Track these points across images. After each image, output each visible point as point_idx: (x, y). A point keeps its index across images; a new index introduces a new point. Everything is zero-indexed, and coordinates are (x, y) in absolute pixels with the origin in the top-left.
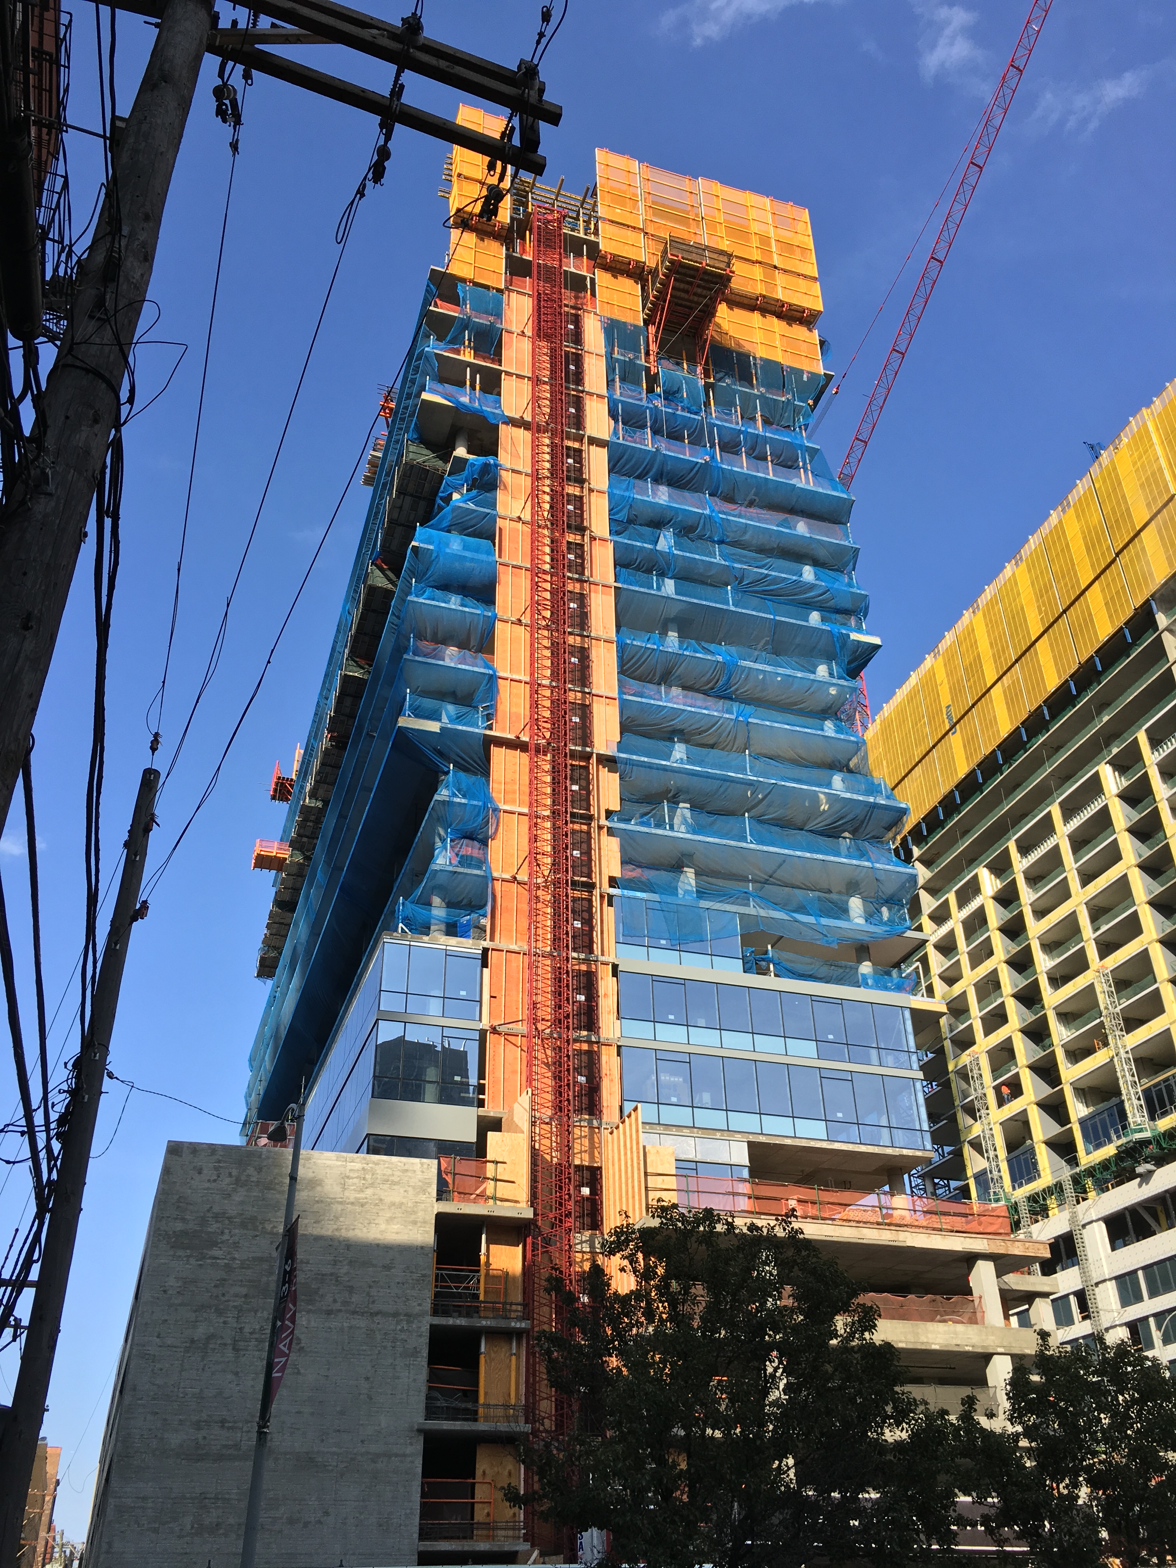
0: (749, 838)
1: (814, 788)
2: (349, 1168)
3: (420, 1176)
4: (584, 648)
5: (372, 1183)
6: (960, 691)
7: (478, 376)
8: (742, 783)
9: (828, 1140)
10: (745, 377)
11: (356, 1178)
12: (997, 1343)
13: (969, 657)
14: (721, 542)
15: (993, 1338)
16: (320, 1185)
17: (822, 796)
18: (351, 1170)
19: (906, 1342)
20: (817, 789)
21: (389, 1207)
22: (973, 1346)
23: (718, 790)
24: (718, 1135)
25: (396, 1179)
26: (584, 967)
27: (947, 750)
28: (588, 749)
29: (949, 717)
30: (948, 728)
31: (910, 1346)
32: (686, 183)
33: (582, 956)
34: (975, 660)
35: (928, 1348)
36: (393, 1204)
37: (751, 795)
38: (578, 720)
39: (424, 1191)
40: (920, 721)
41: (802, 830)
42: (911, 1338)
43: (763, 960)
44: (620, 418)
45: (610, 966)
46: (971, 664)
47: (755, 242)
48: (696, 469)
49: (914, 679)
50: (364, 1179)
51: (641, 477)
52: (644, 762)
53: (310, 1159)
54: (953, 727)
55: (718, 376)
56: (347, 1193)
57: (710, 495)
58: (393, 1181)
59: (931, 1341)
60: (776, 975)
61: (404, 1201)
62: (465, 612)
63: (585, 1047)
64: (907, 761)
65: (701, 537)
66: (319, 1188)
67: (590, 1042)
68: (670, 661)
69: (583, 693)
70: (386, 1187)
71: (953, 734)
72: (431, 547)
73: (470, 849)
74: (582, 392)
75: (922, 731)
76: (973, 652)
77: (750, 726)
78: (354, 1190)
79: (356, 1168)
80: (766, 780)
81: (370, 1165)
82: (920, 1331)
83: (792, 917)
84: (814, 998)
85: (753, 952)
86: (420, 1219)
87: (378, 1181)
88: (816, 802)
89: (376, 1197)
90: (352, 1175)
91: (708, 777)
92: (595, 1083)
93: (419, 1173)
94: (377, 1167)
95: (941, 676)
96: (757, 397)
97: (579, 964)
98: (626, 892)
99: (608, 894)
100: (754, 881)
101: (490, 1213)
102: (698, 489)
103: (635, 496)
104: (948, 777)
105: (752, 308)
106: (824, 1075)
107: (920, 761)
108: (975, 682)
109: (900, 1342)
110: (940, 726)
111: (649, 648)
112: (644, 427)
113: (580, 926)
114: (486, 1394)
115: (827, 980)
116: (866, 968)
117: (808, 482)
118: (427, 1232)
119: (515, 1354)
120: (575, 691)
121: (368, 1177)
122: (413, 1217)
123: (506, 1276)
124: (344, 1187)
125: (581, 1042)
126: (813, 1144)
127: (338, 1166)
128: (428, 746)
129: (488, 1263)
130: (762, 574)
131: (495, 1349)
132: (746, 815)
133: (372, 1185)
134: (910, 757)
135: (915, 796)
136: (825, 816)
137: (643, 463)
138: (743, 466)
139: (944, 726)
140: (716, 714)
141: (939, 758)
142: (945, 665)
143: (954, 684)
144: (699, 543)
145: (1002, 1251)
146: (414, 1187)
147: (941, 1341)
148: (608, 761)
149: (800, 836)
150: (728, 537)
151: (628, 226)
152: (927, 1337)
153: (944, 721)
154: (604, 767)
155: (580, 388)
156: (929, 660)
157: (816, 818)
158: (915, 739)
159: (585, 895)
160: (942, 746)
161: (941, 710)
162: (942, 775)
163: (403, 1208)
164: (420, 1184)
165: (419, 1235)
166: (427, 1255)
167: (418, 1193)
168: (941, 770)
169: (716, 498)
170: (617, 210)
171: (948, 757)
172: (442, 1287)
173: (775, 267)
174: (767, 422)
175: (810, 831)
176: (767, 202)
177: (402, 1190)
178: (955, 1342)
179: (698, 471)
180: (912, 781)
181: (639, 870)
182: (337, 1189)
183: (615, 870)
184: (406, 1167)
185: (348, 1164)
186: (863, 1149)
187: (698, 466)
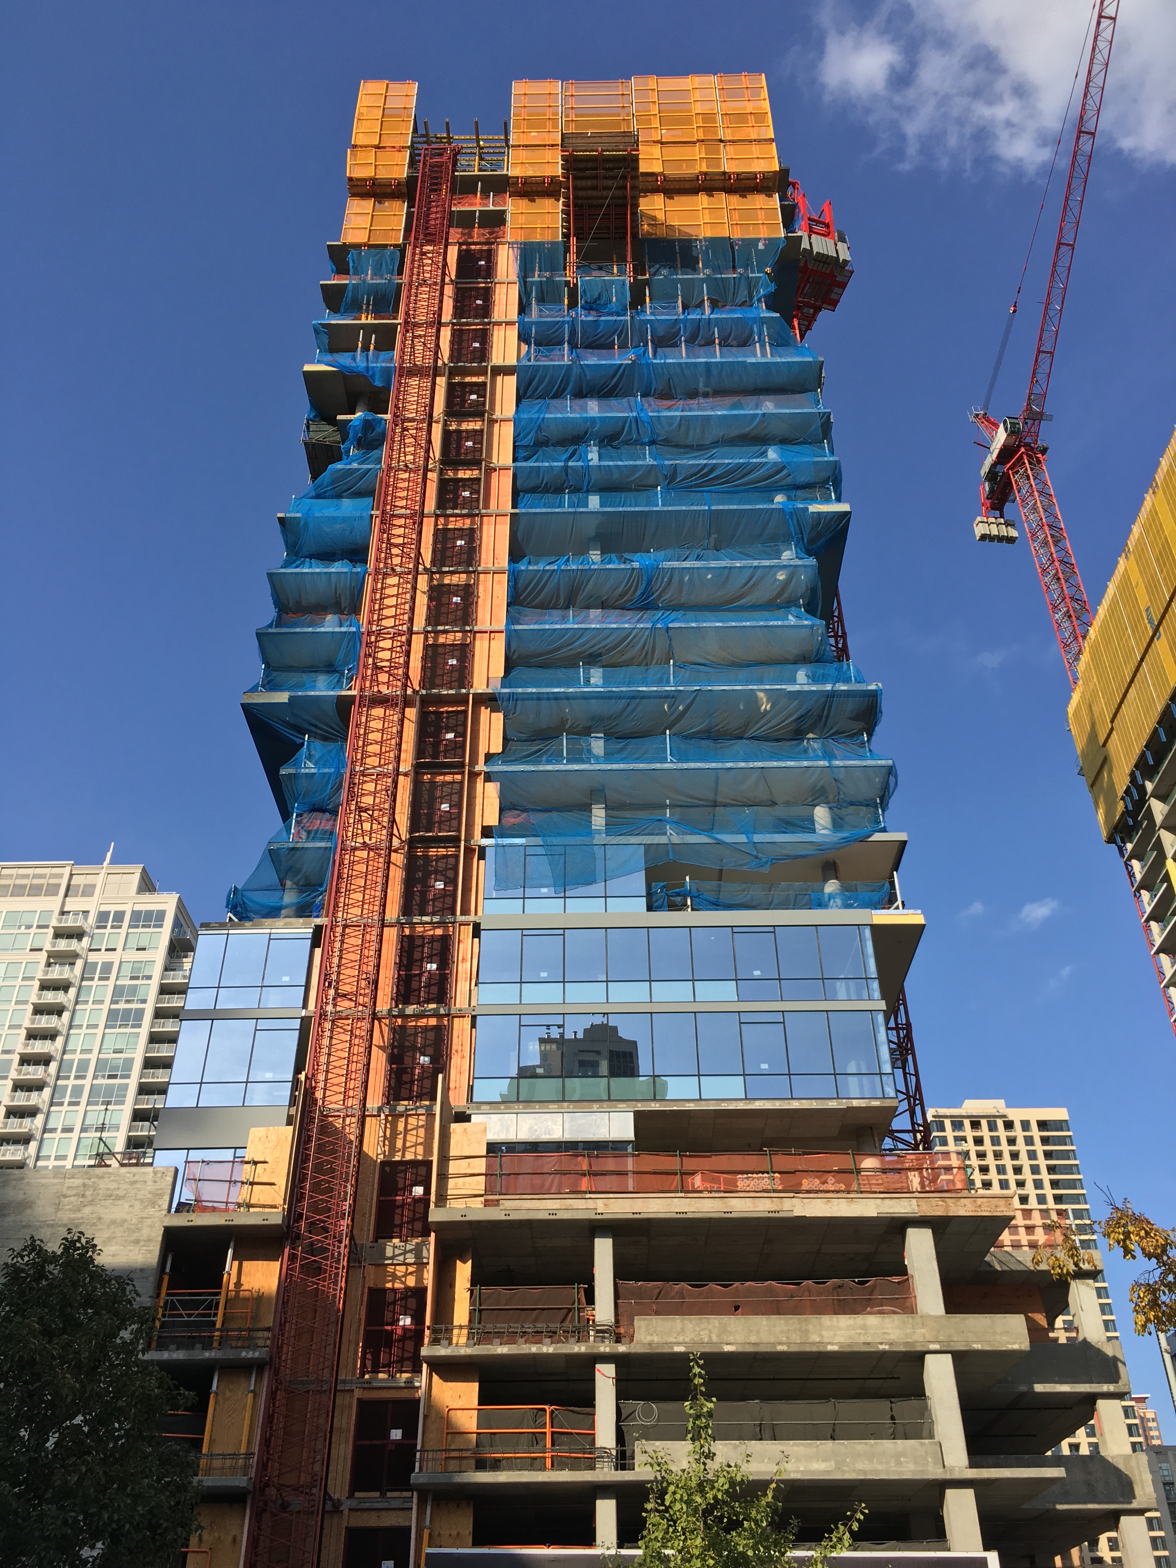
0: (669, 757)
1: (751, 687)
2: (66, 1185)
3: (150, 1186)
4: (470, 585)
5: (92, 1201)
6: (1155, 586)
7: (374, 336)
8: (655, 697)
9: (746, 1099)
10: (690, 264)
11: (75, 1195)
12: (929, 1337)
13: (1158, 545)
14: (652, 443)
15: (923, 1331)
16: (31, 1207)
17: (761, 695)
18: (69, 1188)
19: (788, 1344)
20: (755, 687)
21: (109, 1226)
22: (891, 1344)
23: (623, 711)
24: (595, 1106)
25: (121, 1193)
26: (439, 932)
27: (1155, 660)
28: (464, 691)
29: (1151, 621)
30: (1151, 634)
31: (794, 1349)
32: (617, 88)
33: (436, 919)
34: (1164, 547)
35: (821, 1349)
36: (114, 1222)
37: (669, 708)
38: (455, 662)
39: (153, 1204)
40: (1124, 635)
41: (741, 738)
42: (796, 1338)
43: (678, 894)
44: (533, 341)
45: (471, 927)
46: (1160, 553)
47: (698, 122)
48: (621, 370)
49: (1112, 589)
50: (83, 1196)
51: (558, 395)
52: (532, 693)
53: (23, 1179)
54: (1156, 631)
55: (653, 270)
56: (60, 1214)
57: (642, 396)
58: (117, 1195)
59: (826, 1340)
60: (693, 909)
61: (128, 1217)
62: (330, 573)
63: (433, 1022)
64: (1119, 684)
65: (627, 443)
66: (29, 1211)
67: (439, 1016)
68: (574, 580)
69: (464, 632)
70: (108, 1203)
71: (1158, 639)
72: (299, 515)
73: (320, 822)
74: (489, 323)
75: (1128, 646)
76: (1160, 538)
77: (671, 633)
78: (70, 1210)
79: (75, 1185)
80: (687, 688)
81: (93, 1180)
82: (811, 1327)
83: (716, 839)
84: (735, 929)
85: (664, 887)
86: (144, 1237)
87: (99, 1197)
88: (756, 703)
89: (94, 1215)
90: (69, 1193)
91: (610, 698)
92: (441, 1062)
93: (150, 1183)
94: (101, 1182)
95: (1136, 576)
96: (703, 281)
97: (434, 928)
98: (500, 841)
99: (479, 846)
100: (671, 806)
101: (228, 1223)
102: (628, 393)
103: (547, 416)
104: (1161, 691)
105: (695, 191)
106: (743, 1020)
107: (1132, 681)
108: (1168, 572)
109: (780, 1344)
110: (1143, 633)
111: (548, 571)
112: (561, 343)
113: (442, 887)
114: (211, 1441)
115: (768, 906)
116: (831, 887)
117: (764, 354)
118: (150, 1251)
119: (252, 1392)
120: (455, 632)
121: (88, 1193)
122: (135, 1236)
123: (259, 1299)
124: (58, 1207)
125: (428, 1016)
126: (724, 1106)
127: (54, 1184)
128: (276, 720)
129: (238, 1284)
130: (698, 465)
131: (232, 1387)
132: (668, 732)
133: (92, 1202)
134: (1122, 679)
135: (1134, 722)
136: (768, 717)
137: (558, 379)
138: (681, 356)
139: (1148, 633)
140: (626, 626)
141: (1149, 671)
142: (1137, 563)
143: (1149, 581)
144: (624, 449)
145: (939, 1212)
146: (142, 1201)
147: (842, 1340)
148: (490, 701)
149: (740, 746)
150: (658, 435)
151: (545, 146)
152: (821, 1336)
153: (1146, 628)
154: (486, 708)
155: (486, 320)
156: (1122, 563)
157: (757, 723)
158: (1123, 657)
159: (452, 851)
160: (1150, 656)
161: (1142, 616)
162: (1156, 691)
163: (126, 1225)
164: (150, 1196)
165: (140, 1256)
166: (147, 1278)
167: (145, 1207)
168: (1154, 685)
169: (651, 399)
170: (532, 134)
171: (1158, 667)
172: (170, 1316)
173: (721, 141)
174: (714, 305)
175: (752, 738)
176: (713, 80)
177: (126, 1205)
178: (862, 1339)
179: (622, 375)
180: (1129, 706)
181: (525, 815)
182: (50, 1210)
183: (492, 819)
184: (135, 1179)
185: (67, 1180)
186: (795, 1105)
187: (623, 367)
